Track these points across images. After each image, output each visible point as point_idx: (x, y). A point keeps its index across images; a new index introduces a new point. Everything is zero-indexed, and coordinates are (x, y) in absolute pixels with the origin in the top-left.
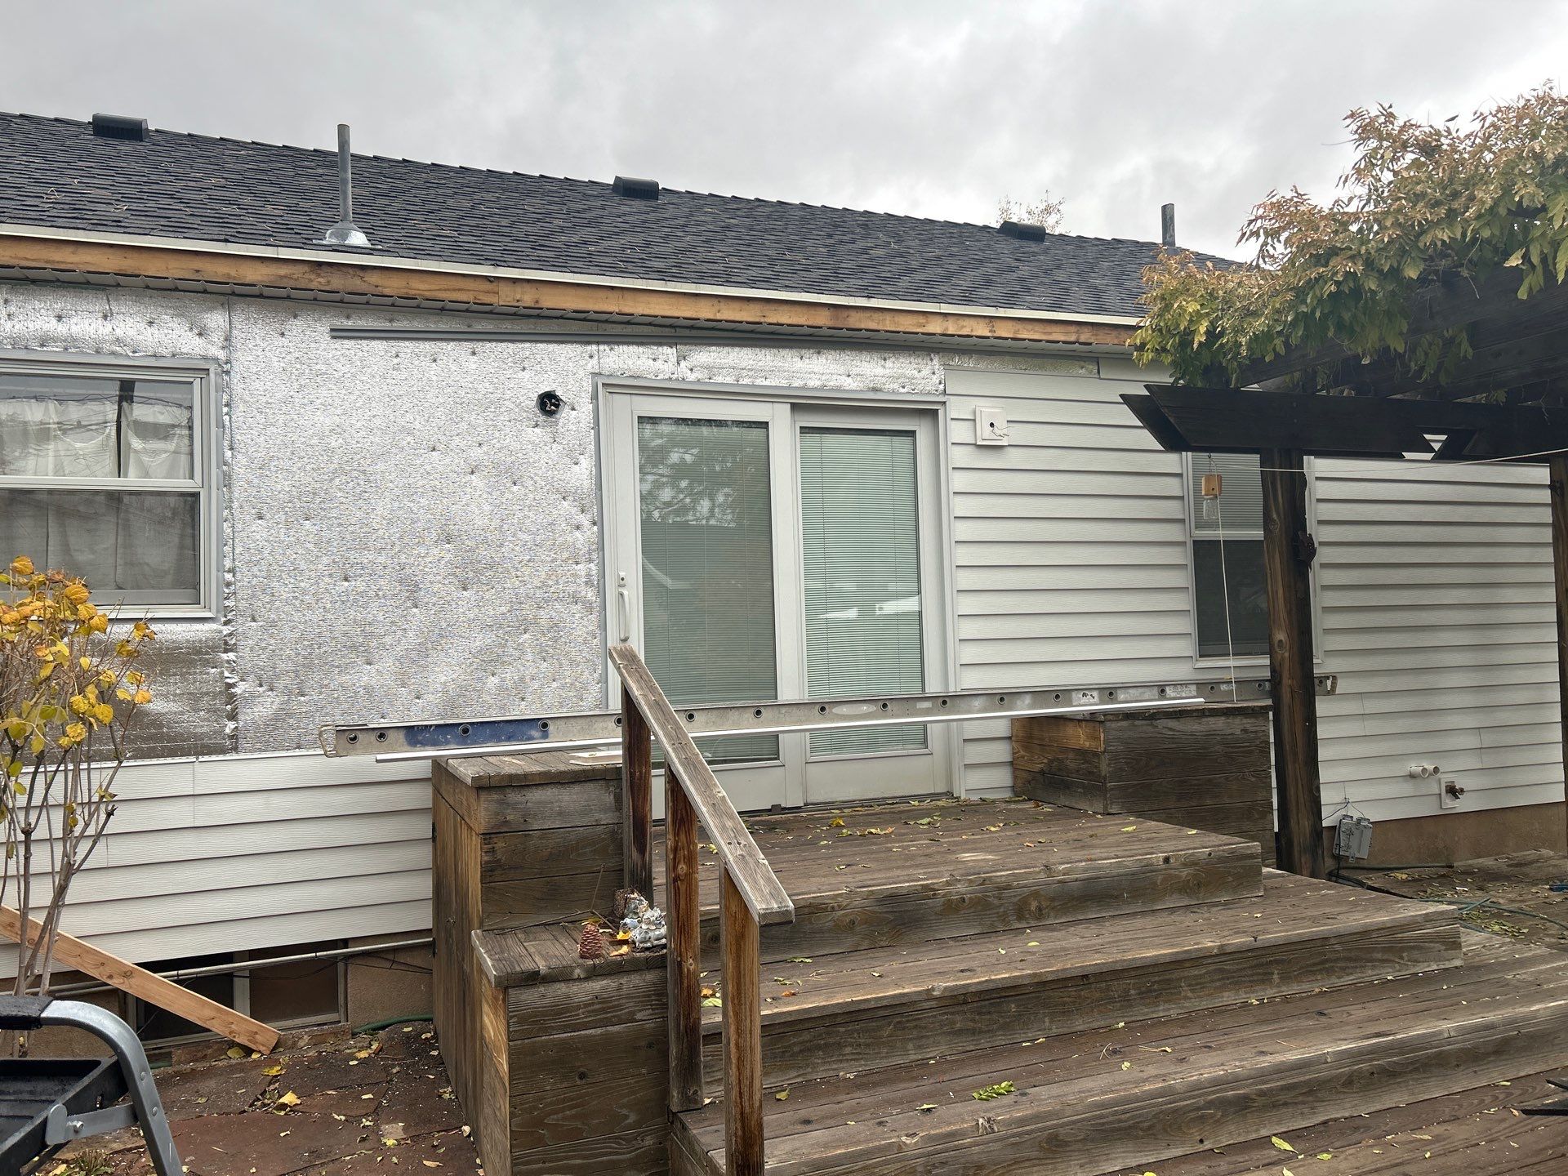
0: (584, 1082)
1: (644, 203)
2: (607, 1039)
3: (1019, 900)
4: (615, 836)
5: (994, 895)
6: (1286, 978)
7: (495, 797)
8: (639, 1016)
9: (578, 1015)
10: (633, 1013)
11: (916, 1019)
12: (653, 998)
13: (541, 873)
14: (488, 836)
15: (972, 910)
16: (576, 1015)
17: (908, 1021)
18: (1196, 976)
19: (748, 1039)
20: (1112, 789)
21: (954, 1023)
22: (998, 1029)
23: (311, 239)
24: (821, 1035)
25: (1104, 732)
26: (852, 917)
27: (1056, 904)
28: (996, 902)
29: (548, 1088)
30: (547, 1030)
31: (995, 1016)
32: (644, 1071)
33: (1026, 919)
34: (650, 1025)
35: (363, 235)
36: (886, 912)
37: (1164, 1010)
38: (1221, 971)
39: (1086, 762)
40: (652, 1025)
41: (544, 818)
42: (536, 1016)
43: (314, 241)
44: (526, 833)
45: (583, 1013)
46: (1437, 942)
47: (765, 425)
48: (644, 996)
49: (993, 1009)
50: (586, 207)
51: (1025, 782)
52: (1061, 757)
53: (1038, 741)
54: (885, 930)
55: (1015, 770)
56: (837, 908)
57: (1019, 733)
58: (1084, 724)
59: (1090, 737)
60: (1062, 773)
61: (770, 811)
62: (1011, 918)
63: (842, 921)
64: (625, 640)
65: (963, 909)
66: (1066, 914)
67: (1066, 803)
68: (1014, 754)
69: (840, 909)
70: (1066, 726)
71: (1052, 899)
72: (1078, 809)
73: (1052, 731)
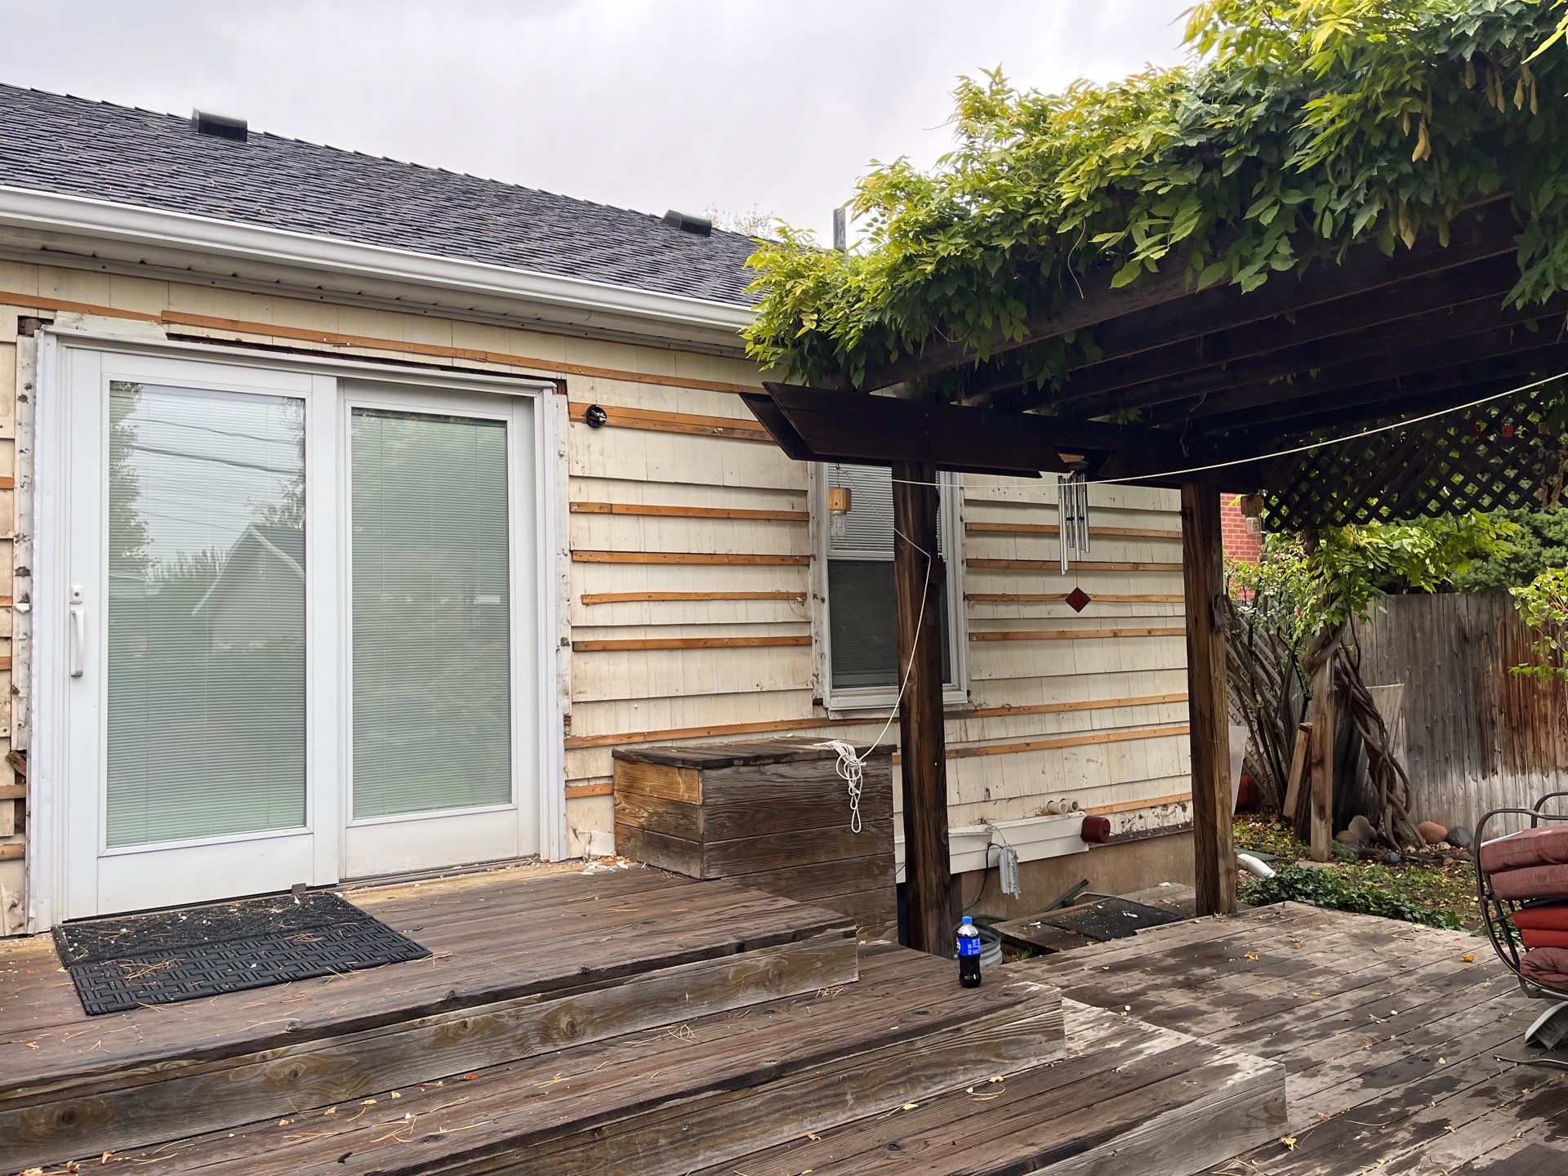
3: (545, 1017)
5: (510, 1017)
6: (860, 1099)
15: (478, 1036)
18: (749, 1109)
20: (709, 850)
25: (703, 782)
26: (293, 1067)
27: (595, 1016)
28: (512, 1022)
33: (554, 1040)
36: (347, 1054)
37: (703, 1161)
38: (782, 1098)
39: (685, 817)
46: (1038, 1033)
47: (301, 402)
50: (130, 134)
51: (625, 839)
52: (660, 810)
53: (639, 792)
54: (345, 1079)
55: (616, 825)
56: (270, 1057)
57: (621, 781)
58: (683, 772)
59: (689, 788)
60: (661, 830)
61: (289, 891)
62: (532, 1042)
63: (277, 1074)
64: (77, 676)
65: (465, 1036)
66: (607, 1028)
67: (665, 866)
68: (615, 805)
69: (276, 1056)
70: (666, 774)
71: (591, 1011)
72: (676, 873)
73: (652, 780)
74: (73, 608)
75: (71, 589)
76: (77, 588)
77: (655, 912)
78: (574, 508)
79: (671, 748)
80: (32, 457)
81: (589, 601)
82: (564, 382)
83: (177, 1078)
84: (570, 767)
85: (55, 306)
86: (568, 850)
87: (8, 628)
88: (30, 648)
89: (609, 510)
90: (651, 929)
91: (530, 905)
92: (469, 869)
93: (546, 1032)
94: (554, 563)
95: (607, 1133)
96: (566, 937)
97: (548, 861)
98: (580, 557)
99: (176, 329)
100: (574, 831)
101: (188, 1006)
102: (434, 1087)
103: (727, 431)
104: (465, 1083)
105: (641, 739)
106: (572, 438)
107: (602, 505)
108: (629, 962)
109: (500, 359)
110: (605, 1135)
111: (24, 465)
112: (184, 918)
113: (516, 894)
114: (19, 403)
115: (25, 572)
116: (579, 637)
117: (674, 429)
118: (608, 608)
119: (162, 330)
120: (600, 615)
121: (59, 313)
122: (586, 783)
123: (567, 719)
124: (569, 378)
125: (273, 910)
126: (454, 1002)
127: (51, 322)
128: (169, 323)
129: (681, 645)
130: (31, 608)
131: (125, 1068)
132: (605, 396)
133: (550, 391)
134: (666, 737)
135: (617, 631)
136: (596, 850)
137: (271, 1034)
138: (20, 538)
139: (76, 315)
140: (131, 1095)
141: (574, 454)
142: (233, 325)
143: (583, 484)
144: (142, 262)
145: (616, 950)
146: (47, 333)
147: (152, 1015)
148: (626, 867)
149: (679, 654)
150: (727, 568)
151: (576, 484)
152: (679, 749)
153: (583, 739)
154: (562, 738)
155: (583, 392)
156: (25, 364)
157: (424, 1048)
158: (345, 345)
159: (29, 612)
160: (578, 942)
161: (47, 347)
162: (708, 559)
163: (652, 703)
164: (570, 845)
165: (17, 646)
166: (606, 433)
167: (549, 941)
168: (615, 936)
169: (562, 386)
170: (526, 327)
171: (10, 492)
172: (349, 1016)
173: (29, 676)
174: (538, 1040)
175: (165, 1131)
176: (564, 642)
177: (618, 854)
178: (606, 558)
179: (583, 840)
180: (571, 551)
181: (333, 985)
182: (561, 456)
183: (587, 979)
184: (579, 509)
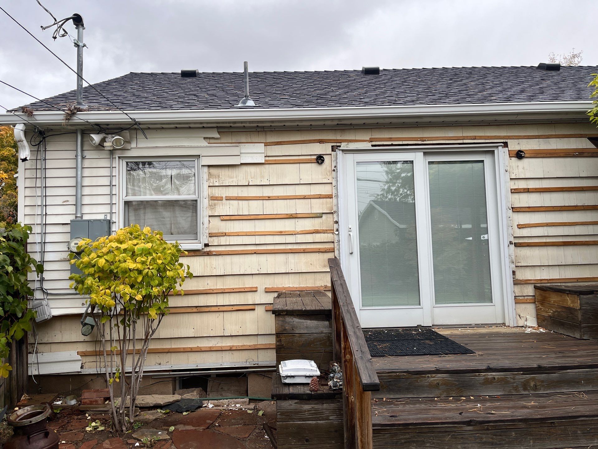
0: (307, 443)
1: (372, 76)
2: (317, 426)
3: (524, 381)
4: (329, 338)
5: (511, 378)
7: (281, 319)
8: (331, 418)
9: (305, 414)
10: (328, 416)
11: (462, 435)
12: (337, 411)
13: (299, 351)
14: (278, 335)
15: (499, 383)
16: (304, 414)
17: (458, 435)
19: (367, 439)
20: (584, 328)
21: (482, 438)
22: (505, 444)
23: (234, 105)
24: (415, 436)
25: (580, 300)
26: (438, 381)
27: (545, 384)
28: (512, 381)
29: (293, 444)
30: (292, 419)
31: (504, 437)
32: (333, 442)
33: (528, 390)
34: (336, 422)
35: (253, 102)
36: (454, 381)
39: (572, 313)
40: (337, 423)
41: (300, 329)
42: (288, 413)
43: (235, 106)
44: (293, 335)
45: (307, 414)
47: (412, 162)
48: (333, 410)
49: (503, 434)
50: (347, 80)
51: (541, 320)
52: (559, 310)
53: (549, 303)
54: (454, 389)
55: (537, 315)
56: (430, 377)
57: (538, 298)
58: (570, 295)
59: (573, 302)
60: (559, 318)
61: (416, 327)
62: (520, 389)
63: (433, 383)
64: (352, 253)
65: (494, 383)
66: (549, 389)
67: (562, 333)
68: (536, 307)
69: (432, 377)
70: (561, 296)
71: (543, 382)
72: (567, 336)
73: (554, 298)
74: (350, 233)
75: (349, 227)
76: (350, 227)
77: (563, 349)
78: (513, 191)
79: (563, 285)
80: (337, 188)
81: (520, 227)
82: (507, 143)
83: (403, 378)
84: (516, 291)
85: (341, 141)
86: (517, 323)
87: (333, 239)
88: (339, 245)
89: (527, 191)
90: (563, 355)
91: (507, 341)
92: (478, 326)
93: (525, 386)
94: (505, 213)
95: (557, 425)
96: (527, 354)
97: (509, 326)
98: (515, 210)
99: (374, 143)
100: (519, 316)
101: (399, 358)
102: (485, 398)
103: (580, 154)
104: (496, 399)
105: (546, 282)
106: (511, 164)
107: (524, 189)
108: (557, 365)
109: (481, 137)
110: (556, 425)
111: (335, 190)
112: (386, 331)
113: (500, 337)
114: (333, 172)
115: (337, 222)
116: (517, 241)
117: (555, 155)
118: (529, 229)
119: (370, 144)
120: (525, 232)
121: (342, 143)
122: (523, 298)
123: (514, 273)
124: (508, 141)
125: (413, 332)
126: (489, 370)
127: (340, 146)
128: (372, 141)
129: (562, 244)
130: (339, 233)
131: (388, 373)
132: (524, 146)
133: (501, 147)
134: (557, 281)
135: (533, 238)
136: (529, 324)
137: (430, 370)
138: (335, 212)
139: (347, 143)
140: (390, 381)
141: (512, 170)
142: (390, 139)
143: (516, 181)
144: (364, 124)
145: (550, 360)
146: (339, 150)
147: (389, 359)
148: (544, 331)
149: (562, 248)
150: (583, 212)
151: (513, 182)
152: (565, 286)
153: (521, 280)
154: (512, 280)
155: (514, 145)
156: (334, 160)
157: (480, 384)
158: (425, 141)
159: (338, 234)
160: (533, 356)
161: (339, 153)
162: (574, 208)
163: (550, 268)
164: (518, 321)
165: (336, 244)
166: (525, 161)
167: (520, 354)
168: (548, 356)
169: (506, 145)
170: (491, 124)
171: (332, 199)
172: (454, 368)
173: (339, 253)
174: (522, 389)
175: (400, 395)
176: (511, 243)
177: (539, 326)
178: (527, 209)
179: (523, 319)
180: (512, 208)
181: (444, 358)
182: (506, 171)
183: (540, 370)
184: (515, 191)
